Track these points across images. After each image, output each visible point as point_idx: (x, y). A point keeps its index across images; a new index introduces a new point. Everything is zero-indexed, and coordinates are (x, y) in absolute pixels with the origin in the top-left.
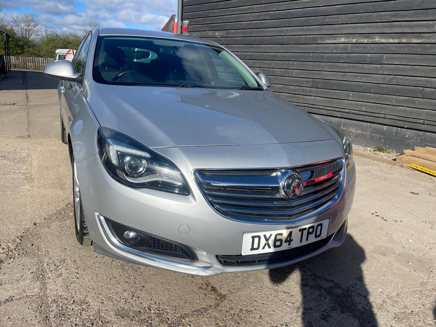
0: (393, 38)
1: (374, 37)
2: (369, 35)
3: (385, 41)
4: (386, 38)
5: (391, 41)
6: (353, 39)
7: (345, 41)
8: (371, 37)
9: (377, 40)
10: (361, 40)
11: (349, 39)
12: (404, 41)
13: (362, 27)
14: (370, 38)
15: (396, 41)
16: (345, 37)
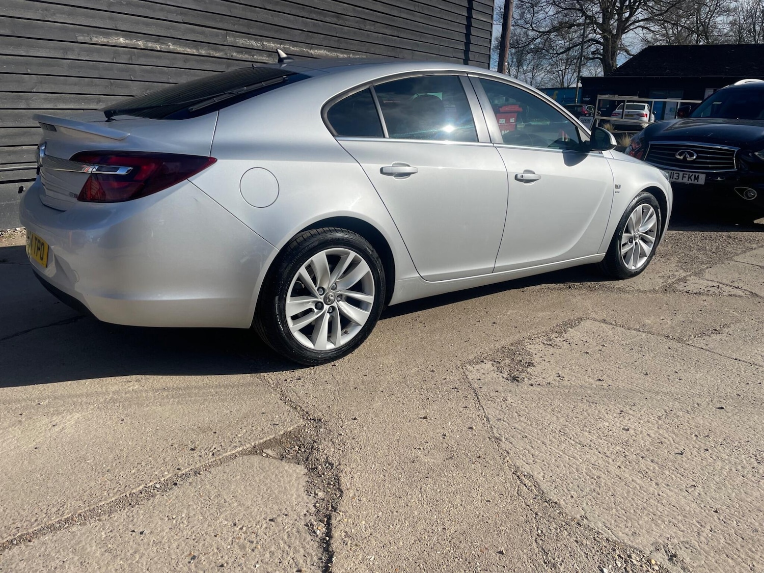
0: (189, 47)
1: (165, 42)
2: (158, 38)
3: (183, 51)
4: (180, 45)
5: (189, 51)
6: (137, 40)
7: (127, 44)
8: (161, 41)
9: (171, 47)
10: (150, 45)
11: (132, 40)
12: (203, 52)
13: (146, 24)
14: (162, 43)
15: (195, 52)
16: (124, 36)
